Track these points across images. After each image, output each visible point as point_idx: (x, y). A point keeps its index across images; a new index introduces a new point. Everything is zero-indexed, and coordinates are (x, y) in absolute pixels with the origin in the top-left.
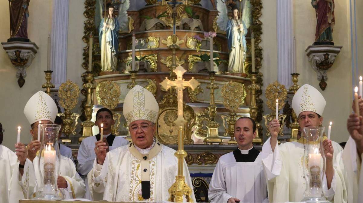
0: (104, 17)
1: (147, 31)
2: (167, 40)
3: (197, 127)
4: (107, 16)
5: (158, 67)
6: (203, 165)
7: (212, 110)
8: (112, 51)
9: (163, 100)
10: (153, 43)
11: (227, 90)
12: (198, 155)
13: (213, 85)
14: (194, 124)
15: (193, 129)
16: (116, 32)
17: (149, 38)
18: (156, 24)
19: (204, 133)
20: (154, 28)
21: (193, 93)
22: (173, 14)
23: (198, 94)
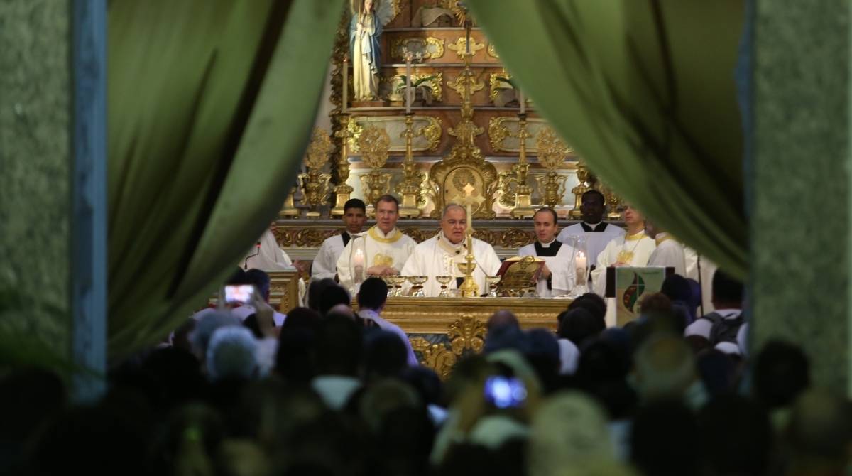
0: (357, 12)
1: (424, 29)
2: (458, 44)
3: (501, 192)
4: (362, 10)
5: (444, 93)
6: (510, 247)
7: (523, 170)
8: (372, 68)
9: (452, 154)
10: (435, 47)
11: (545, 140)
12: (502, 233)
13: (523, 133)
14: (497, 189)
15: (495, 196)
16: (377, 38)
17: (428, 40)
18: (439, 18)
19: (512, 200)
20: (436, 24)
21: (496, 137)
22: (466, 22)
23: (504, 139)
